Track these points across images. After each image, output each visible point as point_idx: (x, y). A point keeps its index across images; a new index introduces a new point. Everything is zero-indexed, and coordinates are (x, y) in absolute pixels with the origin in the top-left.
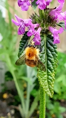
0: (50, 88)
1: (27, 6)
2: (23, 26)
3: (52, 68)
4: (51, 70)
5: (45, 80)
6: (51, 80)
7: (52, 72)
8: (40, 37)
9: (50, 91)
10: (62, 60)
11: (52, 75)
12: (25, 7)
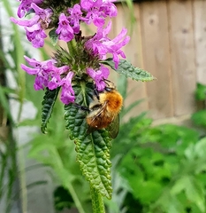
0: (104, 182)
1: (42, 40)
2: (40, 74)
3: (103, 142)
4: (101, 146)
5: (93, 167)
6: (103, 165)
7: (103, 150)
8: (72, 89)
9: (105, 186)
10: (180, 143)
11: (105, 156)
12: (38, 41)
